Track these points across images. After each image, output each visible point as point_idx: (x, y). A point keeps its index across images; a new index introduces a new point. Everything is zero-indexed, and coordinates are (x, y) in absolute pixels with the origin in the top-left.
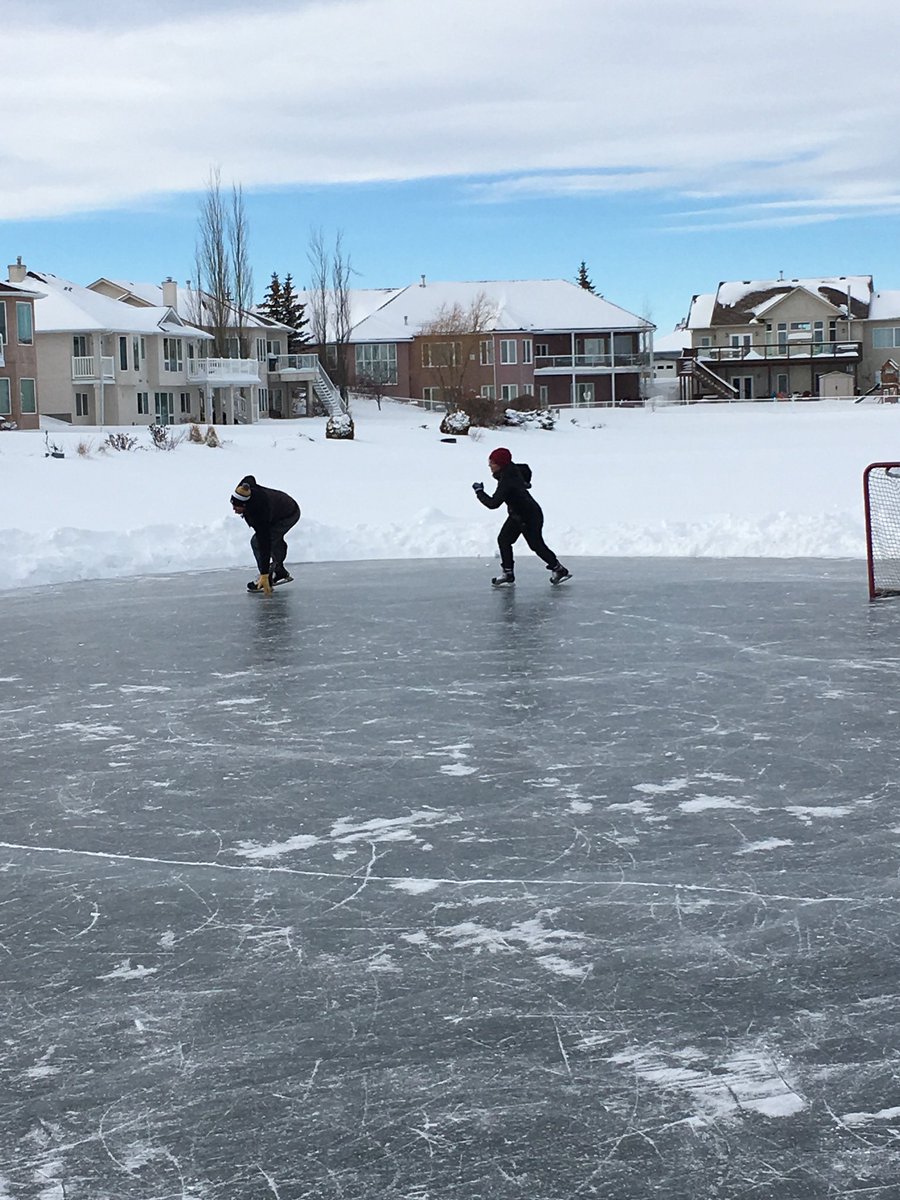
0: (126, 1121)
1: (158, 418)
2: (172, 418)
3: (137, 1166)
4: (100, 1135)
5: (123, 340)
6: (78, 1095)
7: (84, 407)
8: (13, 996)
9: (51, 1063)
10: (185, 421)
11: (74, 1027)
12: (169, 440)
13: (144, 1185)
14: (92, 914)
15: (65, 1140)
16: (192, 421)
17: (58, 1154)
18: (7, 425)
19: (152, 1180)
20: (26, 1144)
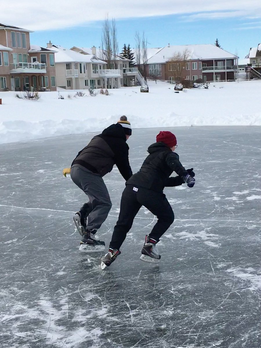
0: (85, 287)
1: (91, 87)
2: (95, 87)
3: (89, 300)
4: (78, 291)
5: (81, 64)
6: (72, 280)
7: (69, 84)
8: (53, 252)
9: (64, 271)
10: (98, 88)
11: (70, 261)
12: (94, 93)
13: (91, 305)
14: (75, 229)
15: (69, 292)
16: (101, 88)
17: (66, 296)
18: (47, 90)
19: (93, 304)
20: (57, 294)
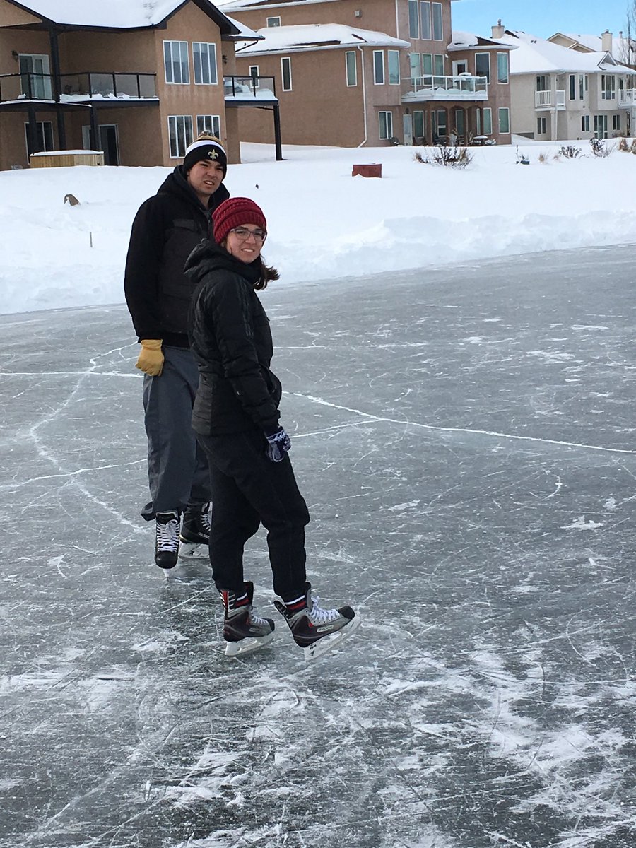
0: (584, 627)
1: (596, 134)
2: (606, 134)
3: (594, 658)
4: (566, 635)
5: (572, 78)
6: (550, 607)
7: (543, 128)
8: (504, 537)
9: (531, 583)
10: (615, 136)
11: (546, 560)
12: (604, 150)
13: (599, 671)
14: (556, 484)
15: (543, 637)
16: (621, 135)
17: (539, 645)
18: (489, 142)
19: (604, 669)
20: (516, 637)
